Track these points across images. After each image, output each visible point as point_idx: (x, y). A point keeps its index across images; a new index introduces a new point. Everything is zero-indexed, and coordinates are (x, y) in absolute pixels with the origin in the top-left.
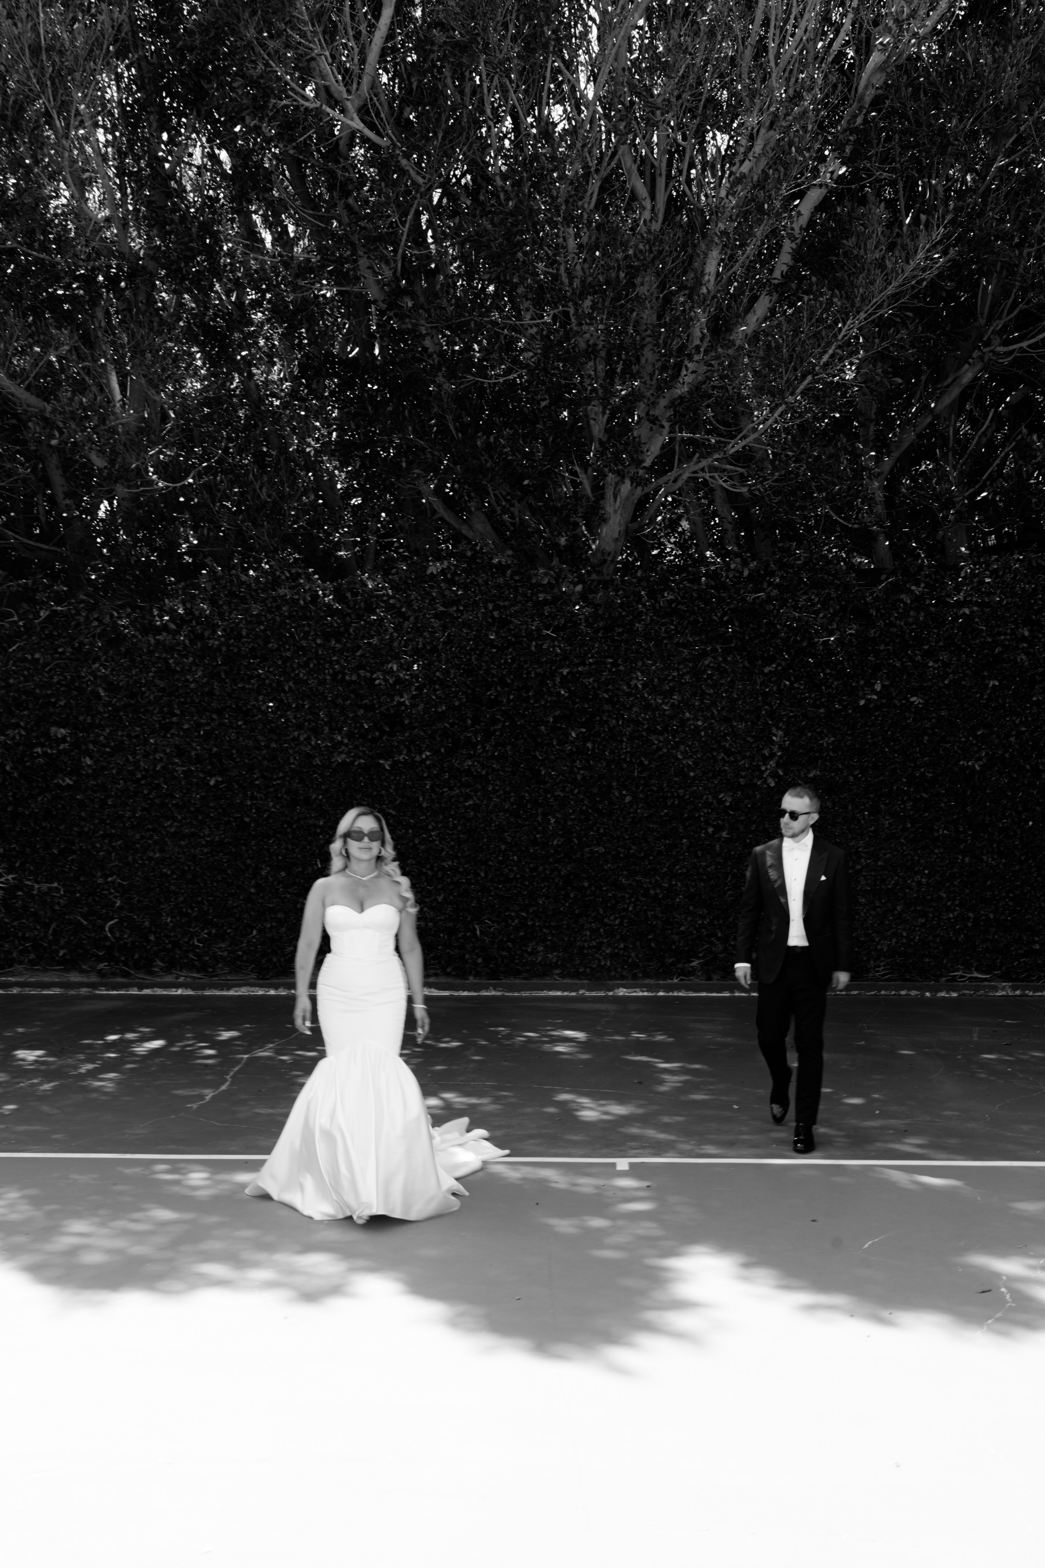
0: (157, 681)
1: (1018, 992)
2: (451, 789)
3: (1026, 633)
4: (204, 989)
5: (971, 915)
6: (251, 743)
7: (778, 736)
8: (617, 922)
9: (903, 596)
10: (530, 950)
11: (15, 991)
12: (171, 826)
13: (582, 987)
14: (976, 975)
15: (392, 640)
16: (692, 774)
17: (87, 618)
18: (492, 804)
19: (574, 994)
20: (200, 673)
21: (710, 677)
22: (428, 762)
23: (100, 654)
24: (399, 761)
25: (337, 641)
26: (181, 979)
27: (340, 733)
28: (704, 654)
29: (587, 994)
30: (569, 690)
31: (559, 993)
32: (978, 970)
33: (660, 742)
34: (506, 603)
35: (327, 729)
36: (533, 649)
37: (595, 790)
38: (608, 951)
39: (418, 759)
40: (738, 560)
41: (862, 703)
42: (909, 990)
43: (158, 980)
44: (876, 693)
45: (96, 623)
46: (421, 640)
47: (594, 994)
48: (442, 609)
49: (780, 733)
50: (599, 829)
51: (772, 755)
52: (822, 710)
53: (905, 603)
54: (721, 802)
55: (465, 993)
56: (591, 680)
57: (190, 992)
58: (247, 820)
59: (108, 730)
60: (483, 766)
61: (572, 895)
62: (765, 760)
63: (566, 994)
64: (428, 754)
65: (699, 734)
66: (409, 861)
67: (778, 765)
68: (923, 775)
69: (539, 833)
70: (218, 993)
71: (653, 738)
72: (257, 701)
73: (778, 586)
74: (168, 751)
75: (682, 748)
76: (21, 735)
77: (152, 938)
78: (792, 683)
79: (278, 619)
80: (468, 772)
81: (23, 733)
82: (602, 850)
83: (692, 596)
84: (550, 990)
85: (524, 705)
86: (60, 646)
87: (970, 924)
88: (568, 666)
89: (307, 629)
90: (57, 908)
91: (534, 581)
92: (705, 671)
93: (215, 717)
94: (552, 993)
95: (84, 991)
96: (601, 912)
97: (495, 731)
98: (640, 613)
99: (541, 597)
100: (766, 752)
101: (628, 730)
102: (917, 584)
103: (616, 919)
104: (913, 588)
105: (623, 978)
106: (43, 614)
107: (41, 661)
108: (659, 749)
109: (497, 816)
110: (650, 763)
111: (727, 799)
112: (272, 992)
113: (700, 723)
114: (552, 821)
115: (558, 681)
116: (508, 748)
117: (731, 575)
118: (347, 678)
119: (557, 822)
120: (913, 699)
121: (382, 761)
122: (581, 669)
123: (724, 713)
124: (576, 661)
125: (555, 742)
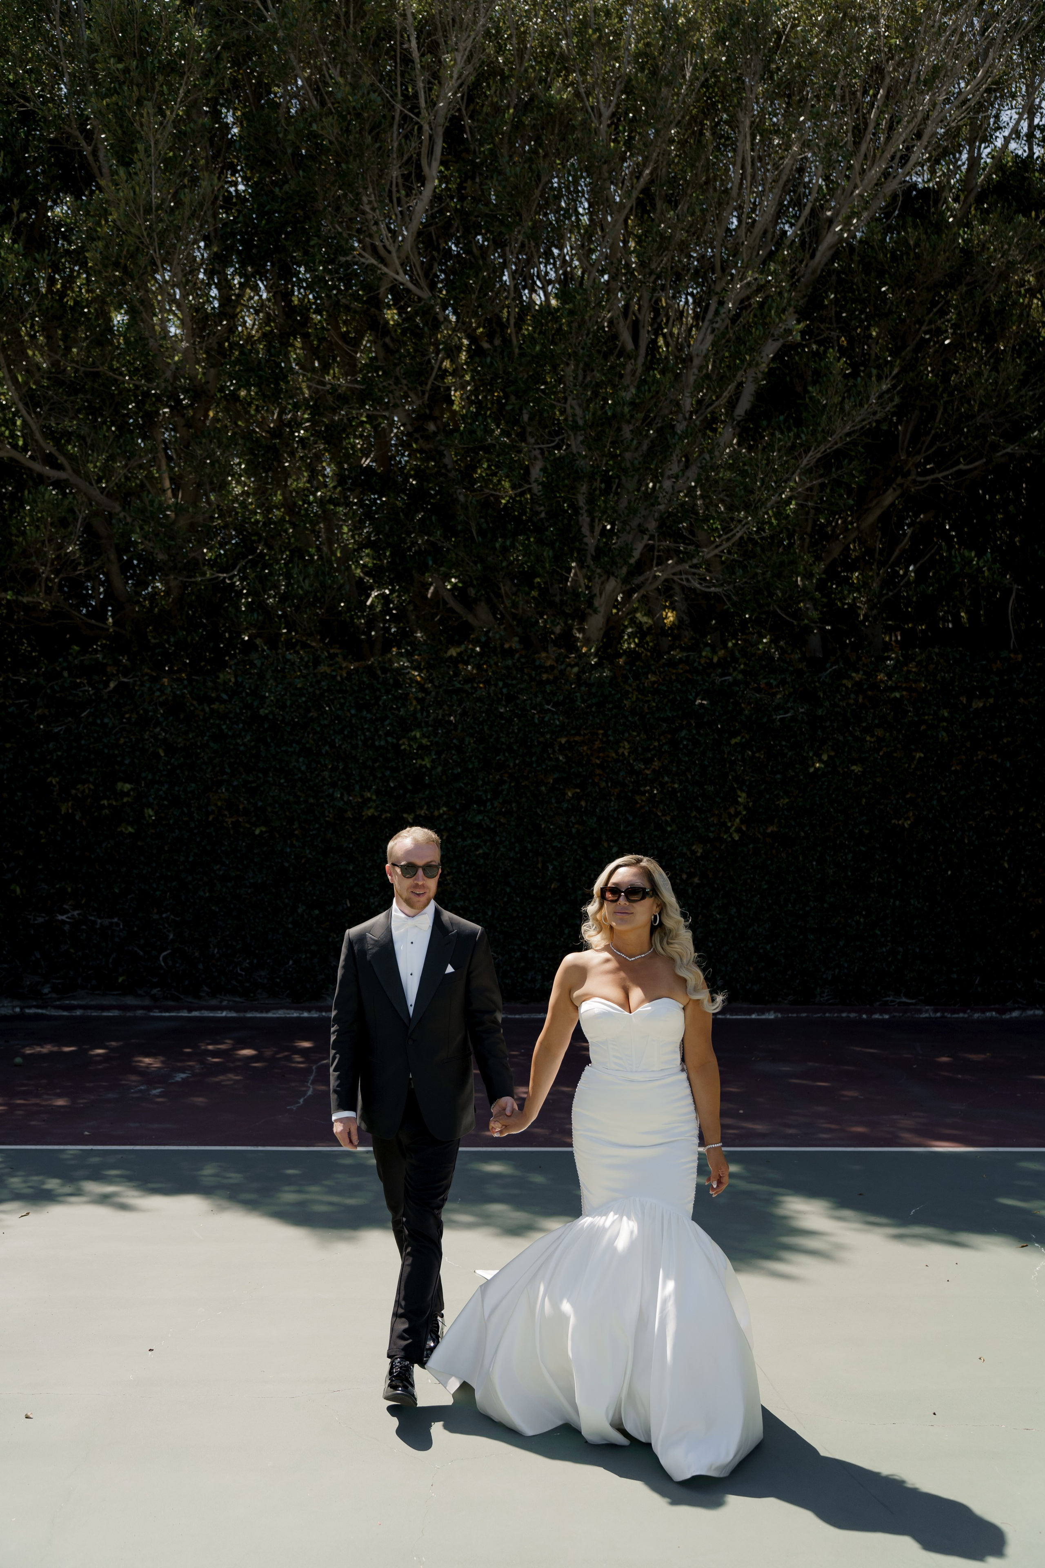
0: (212, 744)
1: (938, 1015)
2: (464, 840)
3: (946, 714)
4: (245, 1011)
5: (901, 949)
6: (291, 799)
7: (742, 798)
9: (845, 681)
11: (78, 1013)
12: (219, 869)
14: (904, 1000)
15: (415, 711)
16: (669, 829)
17: (150, 689)
18: (499, 853)
20: (248, 738)
21: (685, 746)
22: (445, 816)
23: (161, 720)
24: (420, 816)
25: (369, 712)
26: (225, 1003)
27: (369, 791)
30: (566, 756)
32: (906, 996)
33: (643, 801)
34: (514, 682)
35: (357, 787)
36: (536, 721)
37: (587, 842)
39: (436, 813)
40: (708, 649)
41: (812, 770)
42: (849, 1012)
43: (204, 1003)
44: (823, 762)
45: (158, 693)
46: (441, 712)
48: (459, 686)
49: (744, 795)
51: (738, 813)
52: (779, 776)
53: (847, 688)
54: (693, 852)
56: (585, 748)
57: (233, 1014)
58: (286, 865)
59: (166, 786)
60: (492, 820)
61: (566, 931)
62: (731, 817)
64: (445, 809)
65: (675, 795)
67: (742, 822)
68: (861, 831)
69: (538, 878)
70: (258, 1015)
71: (637, 798)
72: (298, 761)
73: (743, 672)
74: (219, 804)
75: (661, 806)
76: (89, 789)
77: (201, 966)
78: (753, 753)
79: (318, 692)
80: (479, 825)
81: (92, 787)
85: (528, 769)
86: (126, 713)
88: (566, 736)
89: (342, 701)
90: (117, 940)
91: (537, 663)
92: (681, 742)
93: (260, 775)
95: (139, 1013)
97: (503, 790)
98: (627, 692)
99: (545, 677)
100: (732, 811)
101: (616, 791)
102: (857, 671)
104: (854, 675)
106: (112, 685)
107: (110, 725)
108: (642, 807)
109: (503, 863)
110: (634, 819)
111: (699, 850)
112: (306, 1015)
113: (676, 786)
114: (551, 868)
115: (557, 748)
116: (514, 805)
117: (703, 661)
118: (377, 743)
119: (554, 868)
120: (854, 767)
121: (405, 815)
122: (577, 738)
123: (697, 778)
124: (573, 732)
125: (553, 801)
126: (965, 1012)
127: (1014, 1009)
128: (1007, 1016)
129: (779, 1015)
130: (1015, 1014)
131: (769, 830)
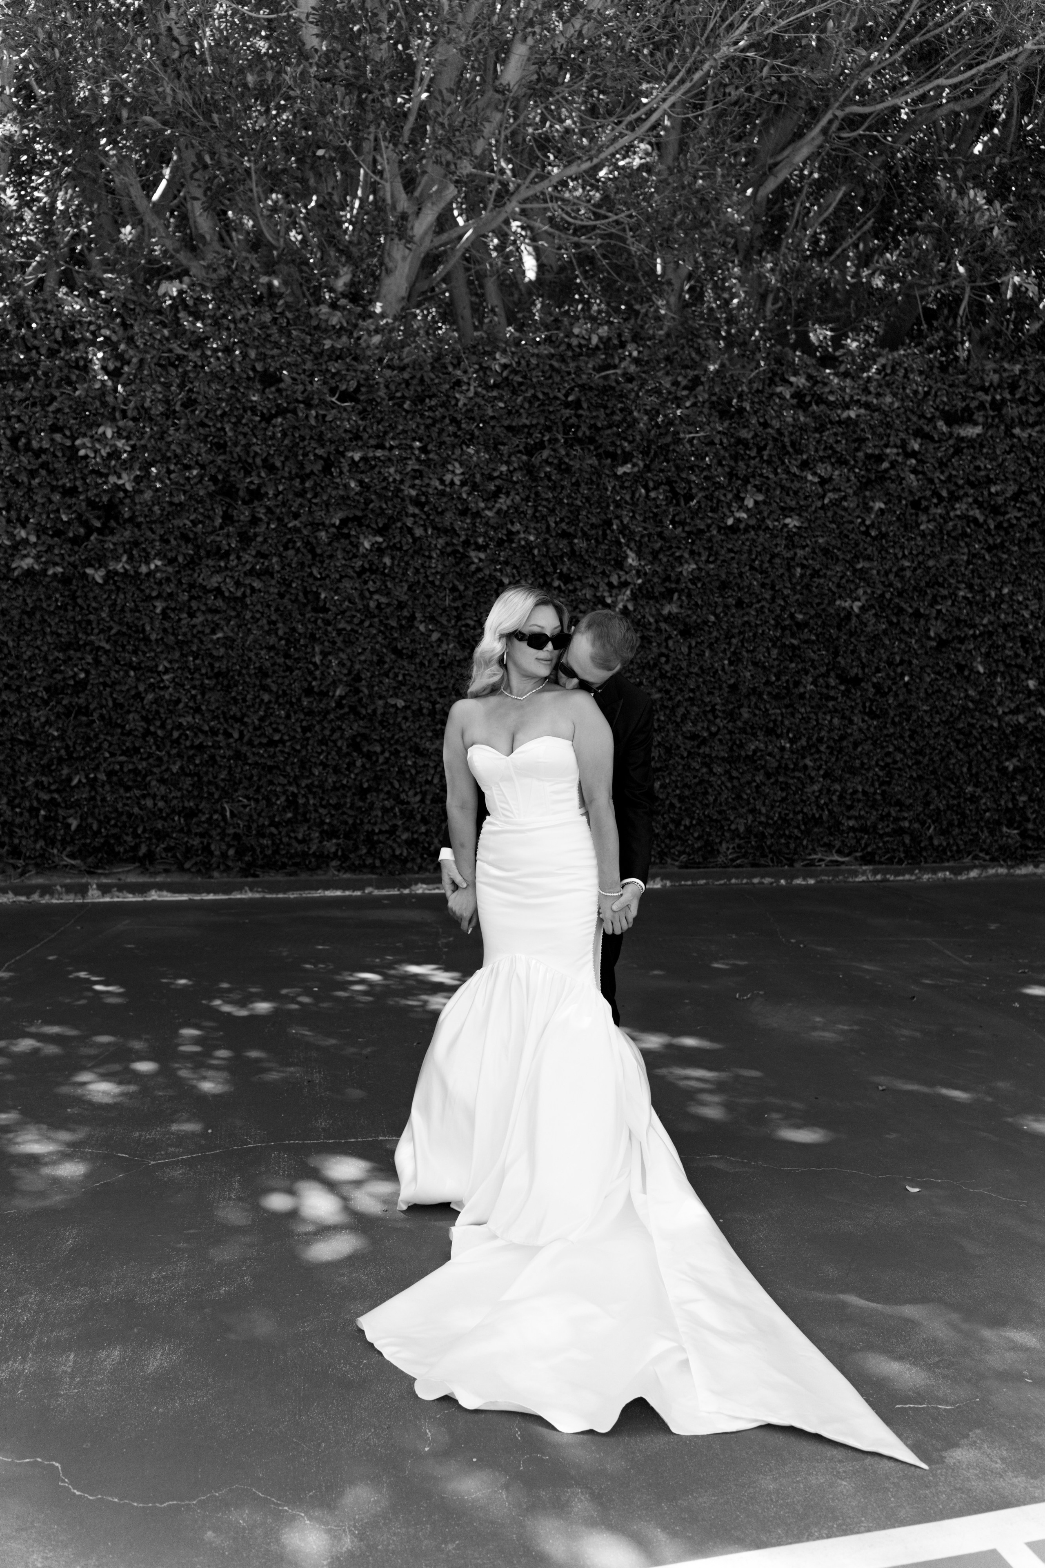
1: (879, 877)
2: (192, 615)
3: (916, 447)
5: (837, 787)
7: (631, 559)
8: (418, 798)
9: (779, 389)
10: (300, 836)
13: (370, 885)
14: (836, 858)
18: (251, 638)
19: (358, 893)
21: (548, 476)
22: (158, 575)
24: (116, 573)
25: (18, 387)
27: (24, 527)
28: (541, 446)
29: (376, 892)
30: (361, 483)
31: (339, 893)
32: (839, 852)
33: (480, 560)
34: (276, 352)
36: (313, 422)
37: (394, 623)
38: (405, 836)
39: (144, 569)
41: (730, 522)
42: (763, 877)
44: (747, 510)
47: (385, 892)
49: (632, 555)
50: (396, 675)
51: (624, 584)
52: (684, 529)
55: (211, 897)
56: (392, 470)
60: (238, 584)
61: (359, 763)
63: (347, 893)
64: (159, 563)
65: (530, 552)
66: (131, 716)
67: (631, 597)
68: (792, 616)
69: (315, 679)
73: (635, 362)
78: (648, 491)
80: (218, 592)
82: (401, 703)
83: (528, 364)
84: (327, 888)
85: (299, 500)
87: (835, 798)
88: (361, 448)
91: (314, 323)
92: (541, 467)
94: (328, 893)
96: (397, 785)
97: (256, 535)
99: (328, 344)
100: (614, 580)
101: (441, 542)
102: (795, 374)
103: (416, 794)
104: (793, 379)
105: (421, 868)
108: (479, 570)
109: (257, 655)
110: (466, 588)
113: (532, 538)
114: (334, 663)
115: (346, 469)
116: (275, 560)
117: (574, 342)
118: (35, 444)
119: (341, 664)
120: (788, 521)
121: (89, 571)
122: (379, 453)
123: (564, 526)
124: (373, 442)
125: (339, 554)
126: (912, 874)
127: (975, 867)
128: (963, 877)
129: (668, 883)
130: (974, 874)
131: (665, 612)
